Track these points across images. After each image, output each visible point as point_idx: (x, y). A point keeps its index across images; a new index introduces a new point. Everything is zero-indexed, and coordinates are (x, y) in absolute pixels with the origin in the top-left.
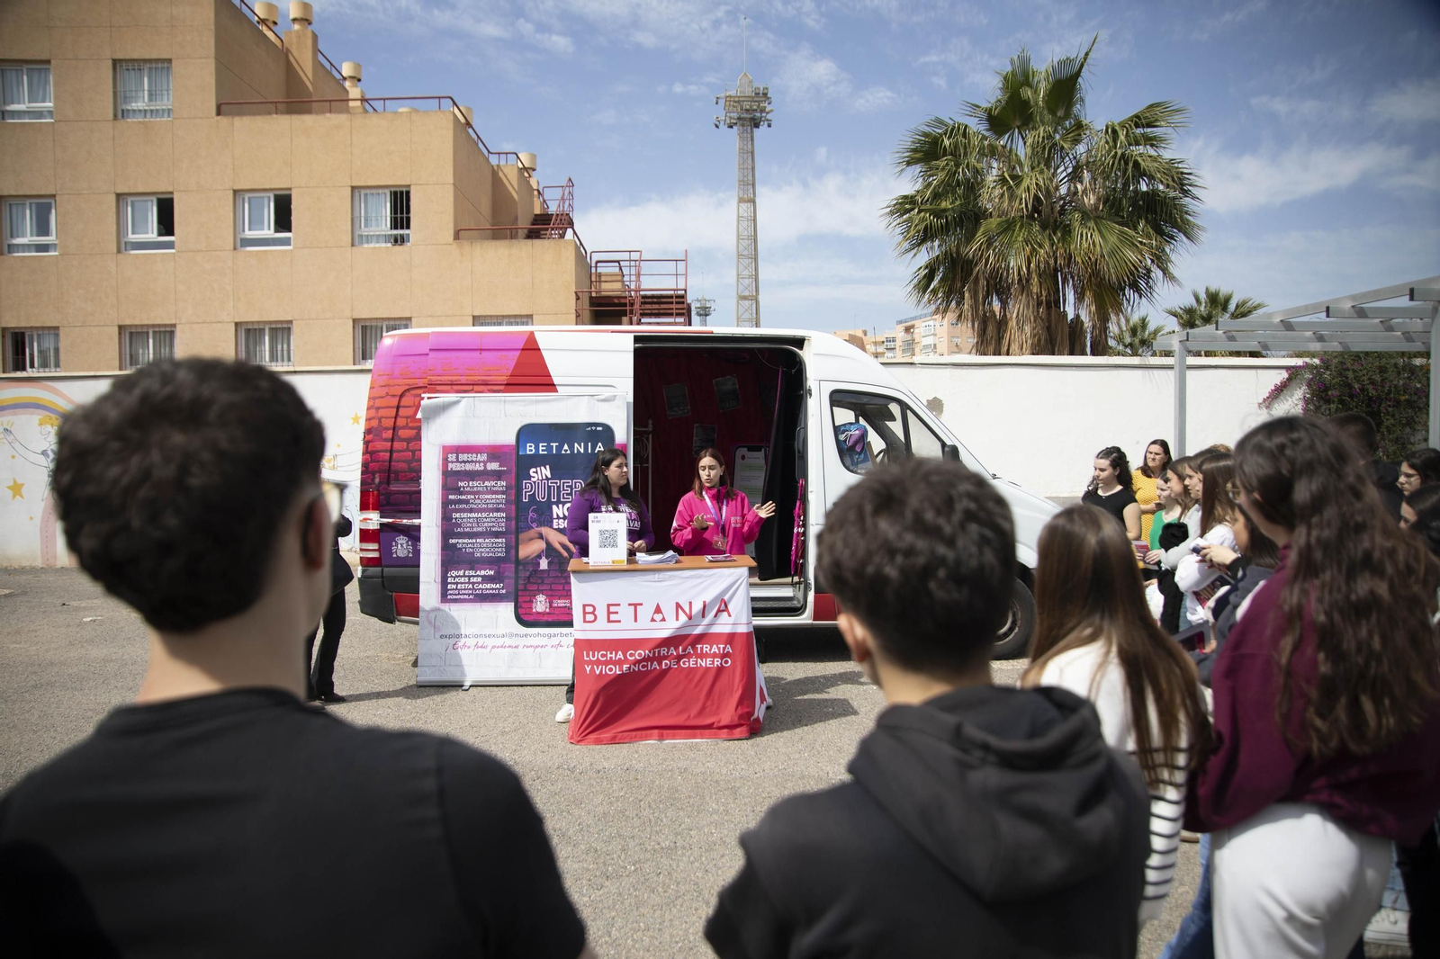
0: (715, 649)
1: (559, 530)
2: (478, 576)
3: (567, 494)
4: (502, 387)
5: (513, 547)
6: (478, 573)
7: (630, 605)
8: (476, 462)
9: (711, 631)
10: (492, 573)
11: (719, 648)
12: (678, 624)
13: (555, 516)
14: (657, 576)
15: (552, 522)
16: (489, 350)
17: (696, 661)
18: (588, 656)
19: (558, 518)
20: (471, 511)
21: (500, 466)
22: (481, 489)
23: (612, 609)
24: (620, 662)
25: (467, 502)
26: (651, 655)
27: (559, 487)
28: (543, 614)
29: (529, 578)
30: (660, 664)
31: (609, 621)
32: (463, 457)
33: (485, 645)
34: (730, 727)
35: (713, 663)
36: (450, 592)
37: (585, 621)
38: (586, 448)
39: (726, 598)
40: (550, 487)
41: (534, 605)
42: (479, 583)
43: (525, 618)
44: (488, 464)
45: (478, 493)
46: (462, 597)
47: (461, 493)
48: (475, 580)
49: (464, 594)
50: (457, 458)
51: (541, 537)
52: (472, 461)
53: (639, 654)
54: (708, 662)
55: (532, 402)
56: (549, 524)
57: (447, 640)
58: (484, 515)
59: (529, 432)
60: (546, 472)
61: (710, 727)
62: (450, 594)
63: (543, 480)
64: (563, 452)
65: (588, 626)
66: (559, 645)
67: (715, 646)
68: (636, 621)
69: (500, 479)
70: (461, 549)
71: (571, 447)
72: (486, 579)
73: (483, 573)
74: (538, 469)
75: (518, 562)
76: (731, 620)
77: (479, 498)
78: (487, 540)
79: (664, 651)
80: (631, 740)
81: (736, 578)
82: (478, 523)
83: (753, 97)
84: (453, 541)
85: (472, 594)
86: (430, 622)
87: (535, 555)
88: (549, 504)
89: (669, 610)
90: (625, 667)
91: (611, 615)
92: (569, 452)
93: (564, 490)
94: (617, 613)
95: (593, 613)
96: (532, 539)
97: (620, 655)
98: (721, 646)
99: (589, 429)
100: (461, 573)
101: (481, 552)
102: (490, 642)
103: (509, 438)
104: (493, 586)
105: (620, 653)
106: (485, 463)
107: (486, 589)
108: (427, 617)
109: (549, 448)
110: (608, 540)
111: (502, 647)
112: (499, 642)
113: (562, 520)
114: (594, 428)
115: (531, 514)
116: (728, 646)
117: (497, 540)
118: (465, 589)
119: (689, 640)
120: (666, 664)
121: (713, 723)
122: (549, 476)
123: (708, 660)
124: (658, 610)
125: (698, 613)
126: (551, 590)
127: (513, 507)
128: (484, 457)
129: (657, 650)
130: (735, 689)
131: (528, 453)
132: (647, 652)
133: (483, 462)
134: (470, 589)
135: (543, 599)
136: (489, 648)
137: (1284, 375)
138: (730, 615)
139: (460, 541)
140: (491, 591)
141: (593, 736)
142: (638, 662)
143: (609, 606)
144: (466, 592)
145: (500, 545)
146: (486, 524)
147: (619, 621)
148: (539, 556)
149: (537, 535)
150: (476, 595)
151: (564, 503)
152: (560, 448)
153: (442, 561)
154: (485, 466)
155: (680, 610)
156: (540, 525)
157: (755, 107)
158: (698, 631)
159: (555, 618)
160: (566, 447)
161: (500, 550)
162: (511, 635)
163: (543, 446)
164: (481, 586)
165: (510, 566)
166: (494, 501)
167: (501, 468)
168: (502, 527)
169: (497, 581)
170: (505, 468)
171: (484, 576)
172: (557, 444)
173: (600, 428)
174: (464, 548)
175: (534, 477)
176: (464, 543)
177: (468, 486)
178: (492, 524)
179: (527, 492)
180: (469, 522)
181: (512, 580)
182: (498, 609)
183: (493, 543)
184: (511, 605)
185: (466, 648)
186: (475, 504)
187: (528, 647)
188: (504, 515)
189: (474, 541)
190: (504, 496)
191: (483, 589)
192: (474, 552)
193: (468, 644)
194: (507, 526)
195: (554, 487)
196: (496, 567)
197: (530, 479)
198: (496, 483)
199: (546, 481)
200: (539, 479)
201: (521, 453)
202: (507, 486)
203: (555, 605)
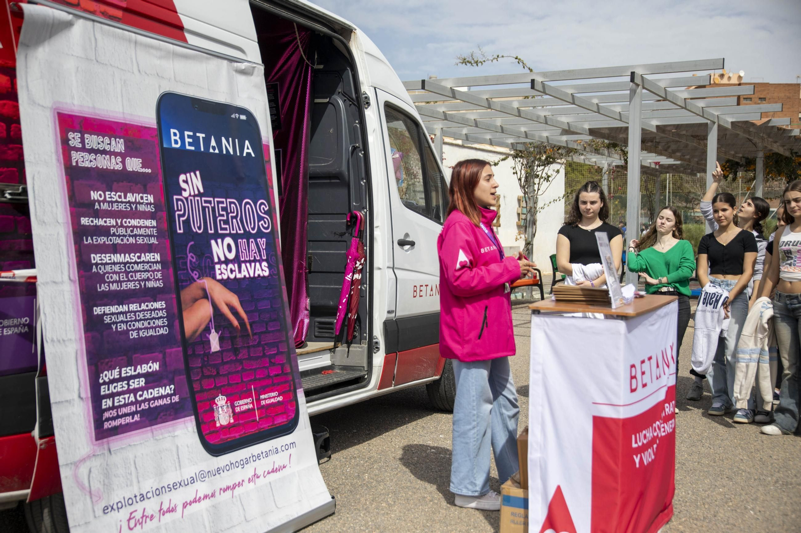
1: (226, 283)
2: (139, 376)
3: (224, 221)
5: (175, 316)
6: (139, 370)
7: (648, 359)
8: (110, 154)
10: (156, 366)
13: (216, 260)
15: (214, 269)
18: (636, 440)
19: (220, 261)
20: (115, 249)
21: (143, 165)
22: (122, 207)
25: (104, 231)
27: (213, 208)
28: (228, 428)
29: (202, 368)
32: (93, 141)
33: (172, 505)
36: (107, 415)
38: (234, 147)
40: (204, 208)
41: (216, 415)
42: (142, 389)
43: (212, 441)
44: (128, 160)
45: (121, 214)
46: (122, 421)
47: (97, 214)
48: (135, 384)
50: (83, 141)
51: (205, 295)
52: (104, 152)
56: (211, 272)
57: (114, 515)
58: (134, 257)
59: (170, 108)
60: (197, 182)
62: (108, 420)
63: (195, 195)
64: (211, 150)
66: (255, 476)
68: (652, 381)
69: (145, 190)
70: (109, 326)
71: (219, 143)
72: (153, 380)
73: (144, 369)
74: (188, 175)
75: (185, 342)
77: (122, 226)
78: (144, 307)
82: (127, 273)
84: (98, 311)
85: (136, 412)
86: (81, 486)
87: (203, 327)
88: (207, 239)
92: (217, 151)
93: (220, 214)
96: (195, 300)
99: (233, 115)
100: (115, 374)
101: (139, 329)
102: (178, 497)
103: (147, 116)
104: (162, 391)
105: (651, 429)
106: (123, 157)
107: (154, 399)
108: (76, 477)
109: (196, 141)
111: (195, 501)
112: (187, 493)
113: (225, 266)
114: (238, 115)
115: (189, 258)
117: (155, 305)
118: (125, 405)
126: (229, 385)
127: (168, 243)
128: (118, 145)
131: (174, 146)
133: (121, 155)
134: (132, 403)
135: (223, 402)
136: (180, 508)
139: (107, 309)
140: (161, 402)
145: (160, 314)
146: (138, 276)
148: (207, 330)
149: (200, 293)
150: (143, 413)
151: (223, 237)
152: (207, 143)
153: (89, 353)
154: (123, 162)
156: (203, 273)
159: (242, 433)
160: (213, 143)
161: (160, 322)
162: (202, 476)
163: (189, 137)
164: (146, 395)
165: (176, 351)
166: (142, 232)
167: (144, 170)
168: (159, 280)
169: (166, 381)
170: (149, 171)
171: (146, 375)
172: (204, 135)
173: (243, 117)
174: (114, 323)
175: (185, 190)
176: (113, 314)
177: (105, 201)
178: (145, 275)
179: (180, 216)
180: (115, 273)
181: (184, 377)
182: (176, 434)
183: (151, 310)
184: (191, 421)
185: (148, 520)
186: (119, 236)
187: (225, 490)
188: (158, 257)
189: (125, 308)
190: (154, 223)
191: (149, 400)
192: (128, 331)
193: (149, 512)
194: (164, 278)
195: (208, 207)
196: (161, 356)
197: (181, 195)
198: (142, 198)
199: (199, 198)
200: (190, 195)
201: (165, 146)
202: (155, 204)
203: (238, 410)
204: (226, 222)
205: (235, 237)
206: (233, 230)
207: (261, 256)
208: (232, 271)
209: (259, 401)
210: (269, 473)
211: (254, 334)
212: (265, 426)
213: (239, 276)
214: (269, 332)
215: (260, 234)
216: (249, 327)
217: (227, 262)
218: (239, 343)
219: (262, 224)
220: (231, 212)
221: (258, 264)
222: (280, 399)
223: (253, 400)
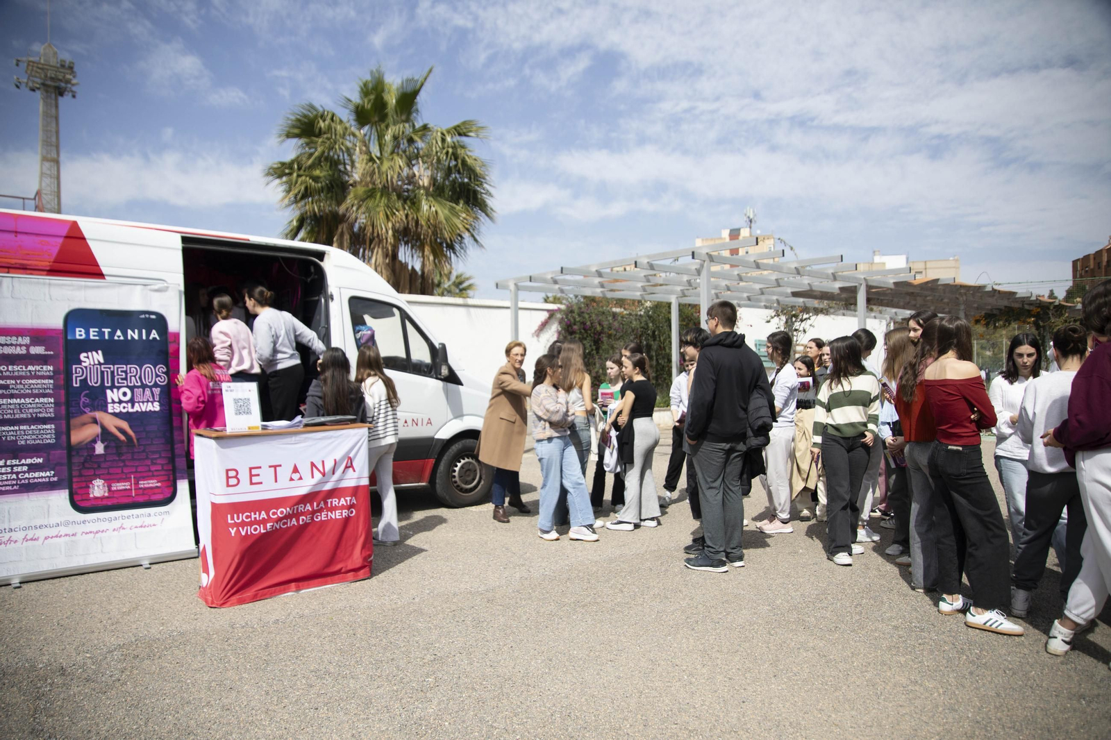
0: (343, 502)
1: (115, 414)
2: (23, 465)
3: (122, 379)
4: (45, 273)
5: (64, 432)
6: (23, 462)
7: (270, 467)
8: (16, 345)
9: (340, 486)
10: (40, 460)
11: (346, 501)
12: (314, 481)
13: (110, 400)
14: (294, 439)
15: (107, 407)
16: (26, 233)
17: (327, 515)
18: (232, 518)
19: (113, 402)
20: (12, 396)
21: (46, 350)
22: (24, 374)
23: (254, 472)
24: (264, 522)
25: (5, 387)
26: (291, 513)
27: (113, 373)
28: (102, 498)
29: (83, 463)
30: (298, 521)
31: (252, 483)
33: (36, 537)
34: (355, 570)
35: (342, 515)
37: (228, 485)
38: (140, 334)
39: (351, 455)
40: (102, 372)
41: (91, 490)
42: (24, 472)
43: (83, 504)
44: (32, 348)
45: (21, 378)
46: (3, 488)
48: (19, 469)
49: (6, 485)
51: (95, 421)
52: (12, 345)
53: (281, 512)
54: (337, 514)
55: (80, 288)
56: (104, 408)
58: (29, 400)
59: (76, 317)
60: (98, 356)
61: (338, 572)
63: (95, 364)
64: (116, 338)
65: (231, 490)
66: (121, 528)
67: (342, 499)
68: (276, 481)
69: (46, 363)
71: (125, 334)
72: (33, 468)
73: (29, 461)
74: (90, 353)
75: (70, 449)
76: (356, 475)
77: (21, 383)
78: (32, 427)
79: (301, 508)
80: (272, 595)
81: (360, 437)
82: (21, 409)
83: (58, 68)
85: (17, 484)
87: (89, 440)
88: (103, 389)
89: (305, 469)
90: (269, 525)
91: (253, 478)
92: (122, 338)
93: (118, 375)
94: (258, 475)
95: (236, 477)
96: (84, 424)
97: (264, 515)
98: (348, 499)
99: (143, 316)
100: (1, 463)
101: (26, 440)
102: (41, 533)
103: (57, 322)
104: (43, 474)
105: (263, 512)
106: (28, 346)
107: (34, 478)
109: (101, 334)
110: (242, 409)
111: (57, 536)
112: (53, 532)
113: (118, 405)
114: (147, 316)
115: (83, 399)
116: (354, 498)
117: (44, 427)
118: (7, 480)
119: (321, 496)
120: (303, 520)
121: (341, 569)
122: (102, 361)
123: (337, 512)
124: (296, 470)
125: (329, 471)
126: (109, 474)
127: (63, 392)
128: (27, 340)
129: (295, 507)
130: (359, 534)
131: (78, 337)
132: (288, 509)
133: (26, 345)
134: (14, 479)
135: (101, 484)
136: (42, 539)
137: (545, 315)
138: (354, 471)
140: (40, 480)
141: (234, 598)
142: (280, 519)
143: (251, 469)
144: (9, 483)
145: (49, 431)
146: (31, 411)
147: (261, 483)
148: (94, 441)
149: (90, 420)
150: (22, 486)
151: (119, 388)
152: (112, 334)
154: (28, 350)
155: (314, 468)
156: (94, 409)
157: (61, 77)
158: (328, 487)
159: (115, 501)
160: (119, 333)
161: (48, 436)
162: (67, 524)
163: (94, 332)
164: (27, 475)
165: (60, 453)
166: (39, 386)
167: (46, 353)
168: (50, 413)
169: (47, 469)
170: (52, 353)
171: (30, 466)
172: (109, 330)
173: (153, 317)
174: (4, 436)
175: (85, 362)
176: (4, 431)
177: (8, 370)
178: (38, 410)
179: (76, 377)
180: (10, 409)
181: (66, 468)
182: (50, 498)
183: (40, 429)
184: (65, 492)
185: (12, 543)
186: (17, 390)
187: (87, 533)
188: (52, 400)
189: (17, 428)
190: (52, 381)
191: (29, 479)
192: (16, 440)
193: (14, 538)
194: (55, 412)
195: (107, 372)
196: (45, 455)
197: (81, 364)
198: (42, 368)
199: (99, 366)
200: (90, 364)
201: (69, 338)
202: (54, 371)
203: (114, 488)
204: (126, 379)
205: (132, 388)
206: (131, 383)
207: (154, 398)
208: (124, 408)
209: (137, 484)
210: (136, 527)
211: (139, 445)
212: (141, 499)
213: (131, 410)
214: (154, 444)
215: (156, 385)
216: (135, 441)
217: (120, 402)
218: (124, 450)
219: (159, 381)
220: (131, 373)
221: (150, 404)
222: (159, 484)
223: (131, 484)
